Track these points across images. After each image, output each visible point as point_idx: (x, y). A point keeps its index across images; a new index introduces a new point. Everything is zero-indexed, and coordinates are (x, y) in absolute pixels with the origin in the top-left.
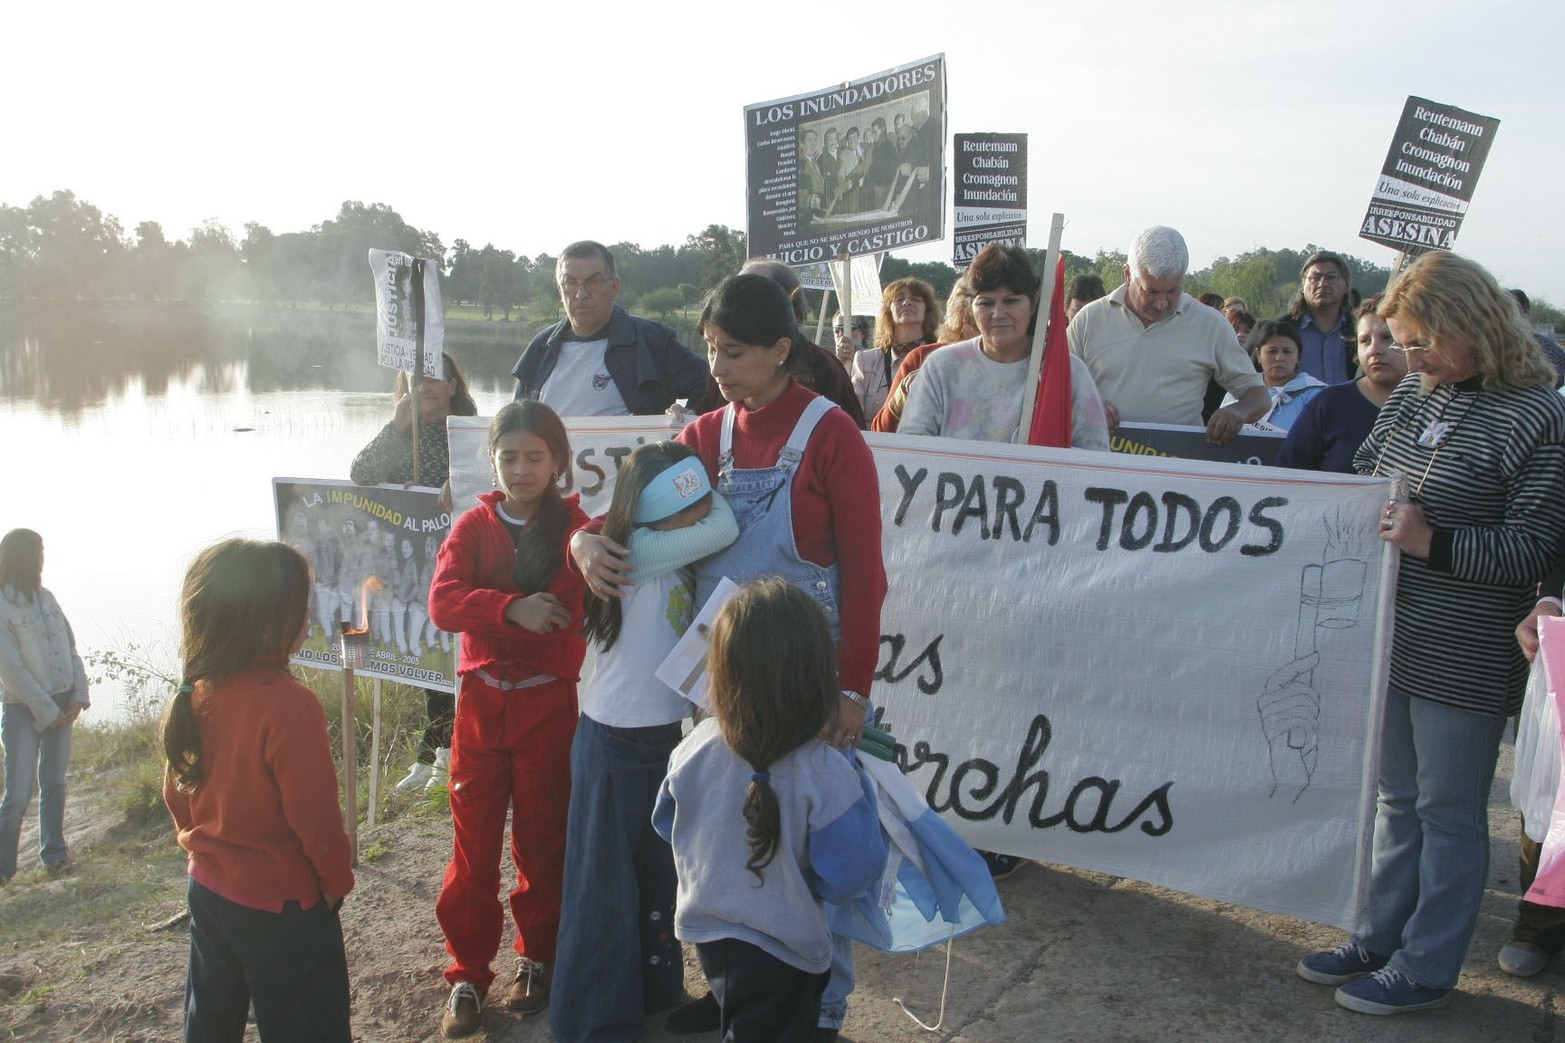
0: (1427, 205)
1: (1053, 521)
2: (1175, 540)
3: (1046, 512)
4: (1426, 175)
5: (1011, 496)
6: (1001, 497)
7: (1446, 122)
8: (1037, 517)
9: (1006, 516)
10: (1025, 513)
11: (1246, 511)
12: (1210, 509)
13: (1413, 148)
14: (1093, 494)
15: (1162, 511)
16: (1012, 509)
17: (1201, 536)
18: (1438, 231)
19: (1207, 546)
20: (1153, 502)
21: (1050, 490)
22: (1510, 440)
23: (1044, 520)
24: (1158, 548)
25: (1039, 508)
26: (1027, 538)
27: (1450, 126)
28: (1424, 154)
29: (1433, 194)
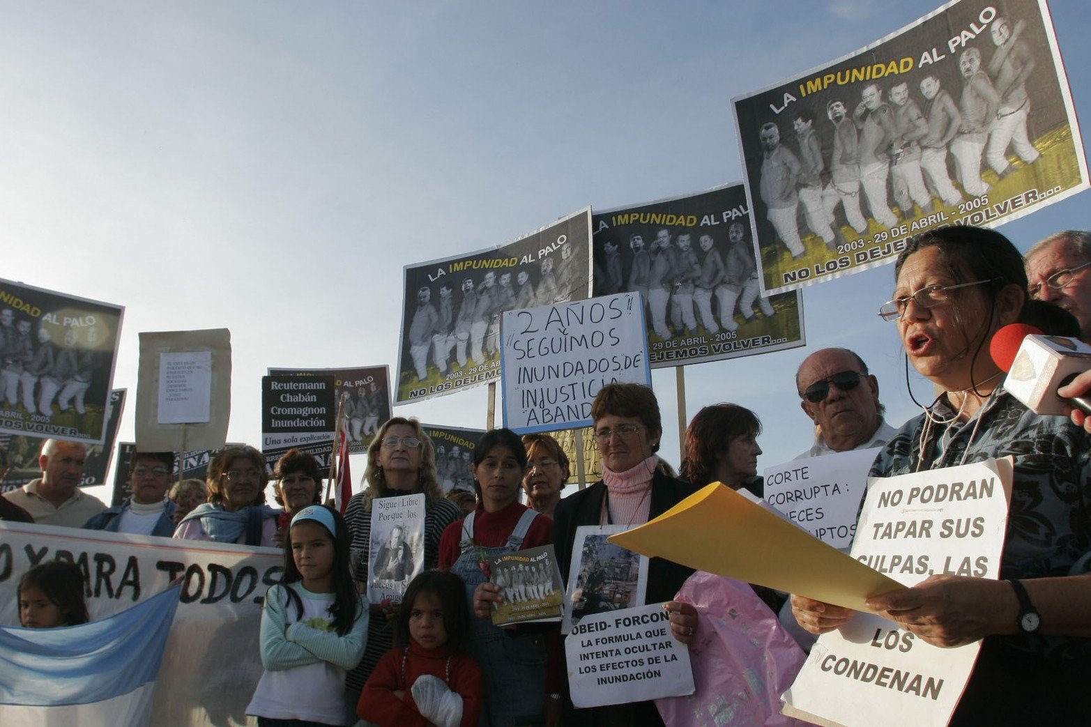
0: (305, 443)
1: (136, 585)
2: (216, 595)
3: (131, 578)
4: (296, 424)
5: (106, 567)
6: (100, 568)
7: (296, 387)
8: (125, 582)
9: (103, 581)
10: (116, 579)
11: (261, 576)
12: (238, 574)
13: (279, 409)
14: (162, 565)
15: (208, 576)
16: (107, 576)
17: (232, 592)
18: (321, 457)
19: (235, 599)
20: (202, 571)
21: (133, 562)
22: (435, 526)
23: (130, 583)
24: (204, 601)
25: (126, 575)
26: (118, 596)
27: (300, 388)
28: (289, 411)
29: (308, 435)
